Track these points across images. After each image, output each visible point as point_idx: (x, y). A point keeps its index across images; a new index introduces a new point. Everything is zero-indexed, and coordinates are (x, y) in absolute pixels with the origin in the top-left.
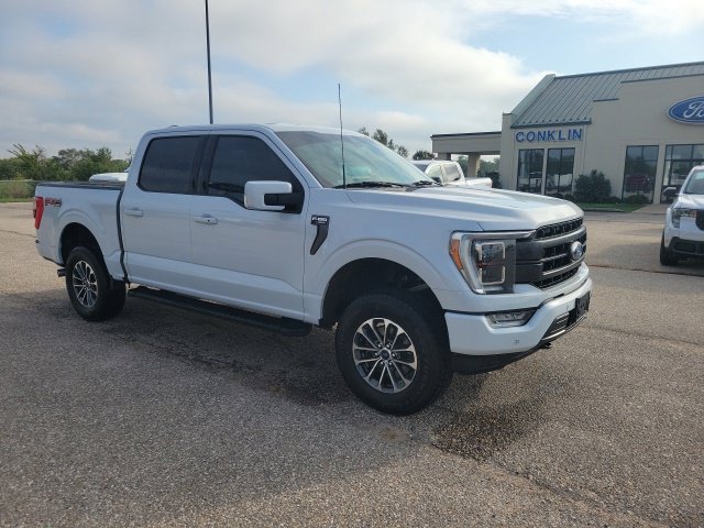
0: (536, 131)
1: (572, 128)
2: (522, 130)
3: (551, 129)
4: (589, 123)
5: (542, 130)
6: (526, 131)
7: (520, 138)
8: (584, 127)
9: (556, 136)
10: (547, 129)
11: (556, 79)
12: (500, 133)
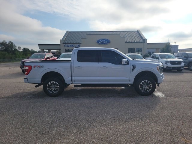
0: (69, 44)
1: (77, 44)
2: (66, 44)
3: (73, 44)
4: (81, 43)
5: (71, 44)
6: (67, 44)
7: (65, 46)
8: (80, 44)
9: (74, 46)
10: (72, 44)
11: (69, 32)
12: (60, 44)
